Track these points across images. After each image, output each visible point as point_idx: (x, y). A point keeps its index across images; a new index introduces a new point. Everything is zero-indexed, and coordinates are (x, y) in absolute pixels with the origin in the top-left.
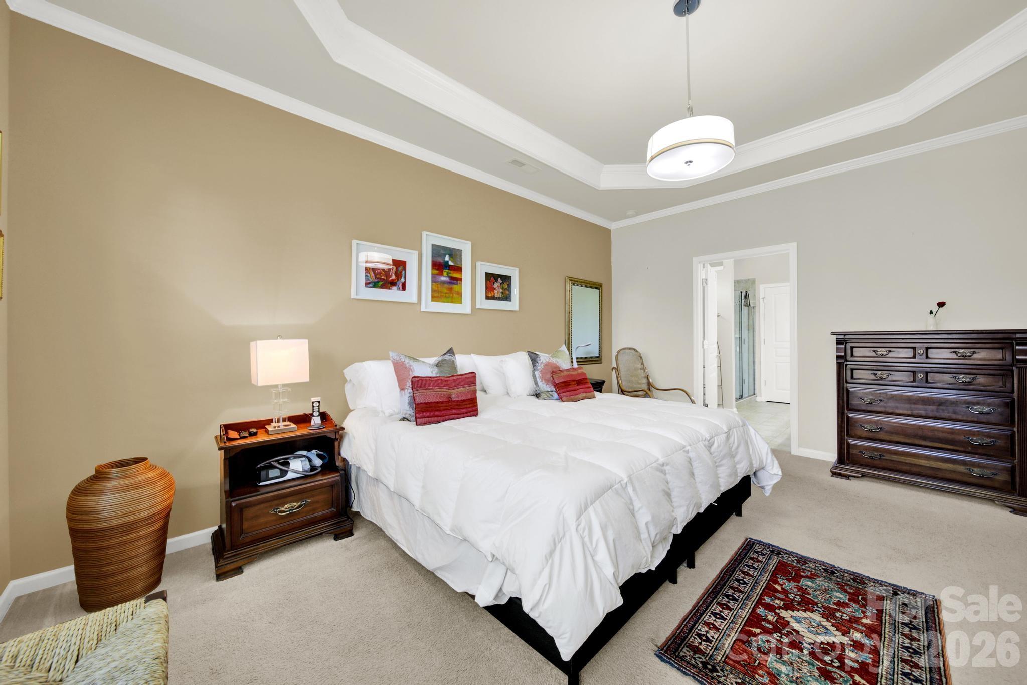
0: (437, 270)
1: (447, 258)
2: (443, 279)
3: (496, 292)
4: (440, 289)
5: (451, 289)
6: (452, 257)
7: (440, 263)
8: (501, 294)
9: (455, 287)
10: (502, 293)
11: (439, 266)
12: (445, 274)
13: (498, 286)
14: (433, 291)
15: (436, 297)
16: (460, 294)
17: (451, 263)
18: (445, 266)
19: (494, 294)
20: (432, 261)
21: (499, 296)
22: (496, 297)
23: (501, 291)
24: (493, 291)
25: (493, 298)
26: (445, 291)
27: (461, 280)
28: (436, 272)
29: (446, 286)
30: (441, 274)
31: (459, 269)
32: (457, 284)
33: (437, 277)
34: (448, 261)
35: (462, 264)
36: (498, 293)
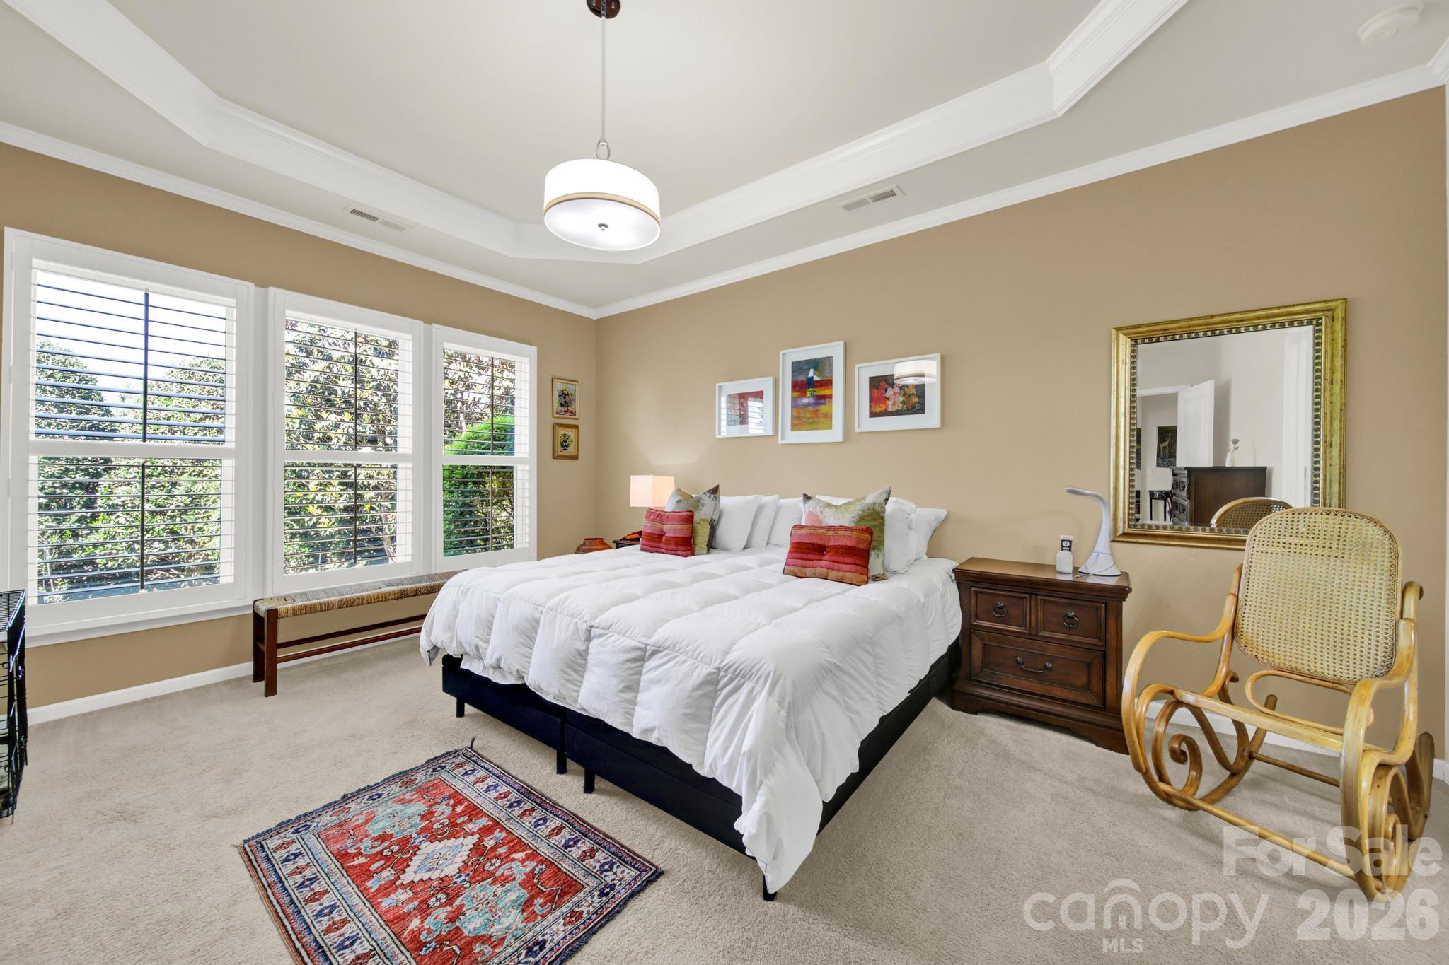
0: (798, 391)
1: (811, 373)
2: (805, 401)
3: (890, 403)
4: (802, 415)
5: (816, 413)
6: (819, 371)
7: (802, 382)
8: (901, 405)
9: (823, 409)
10: (903, 403)
11: (800, 387)
12: (808, 394)
13: (894, 394)
14: (793, 418)
15: (797, 425)
16: (829, 416)
17: (816, 378)
18: (810, 383)
19: (887, 406)
20: (793, 382)
21: (896, 408)
22: (890, 410)
23: (901, 399)
24: (885, 403)
25: (886, 413)
26: (808, 415)
27: (830, 397)
28: (796, 394)
29: (810, 408)
30: (804, 395)
31: (828, 383)
32: (825, 404)
33: (798, 400)
34: (812, 377)
35: (832, 376)
36: (894, 404)
